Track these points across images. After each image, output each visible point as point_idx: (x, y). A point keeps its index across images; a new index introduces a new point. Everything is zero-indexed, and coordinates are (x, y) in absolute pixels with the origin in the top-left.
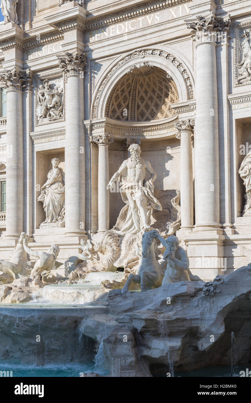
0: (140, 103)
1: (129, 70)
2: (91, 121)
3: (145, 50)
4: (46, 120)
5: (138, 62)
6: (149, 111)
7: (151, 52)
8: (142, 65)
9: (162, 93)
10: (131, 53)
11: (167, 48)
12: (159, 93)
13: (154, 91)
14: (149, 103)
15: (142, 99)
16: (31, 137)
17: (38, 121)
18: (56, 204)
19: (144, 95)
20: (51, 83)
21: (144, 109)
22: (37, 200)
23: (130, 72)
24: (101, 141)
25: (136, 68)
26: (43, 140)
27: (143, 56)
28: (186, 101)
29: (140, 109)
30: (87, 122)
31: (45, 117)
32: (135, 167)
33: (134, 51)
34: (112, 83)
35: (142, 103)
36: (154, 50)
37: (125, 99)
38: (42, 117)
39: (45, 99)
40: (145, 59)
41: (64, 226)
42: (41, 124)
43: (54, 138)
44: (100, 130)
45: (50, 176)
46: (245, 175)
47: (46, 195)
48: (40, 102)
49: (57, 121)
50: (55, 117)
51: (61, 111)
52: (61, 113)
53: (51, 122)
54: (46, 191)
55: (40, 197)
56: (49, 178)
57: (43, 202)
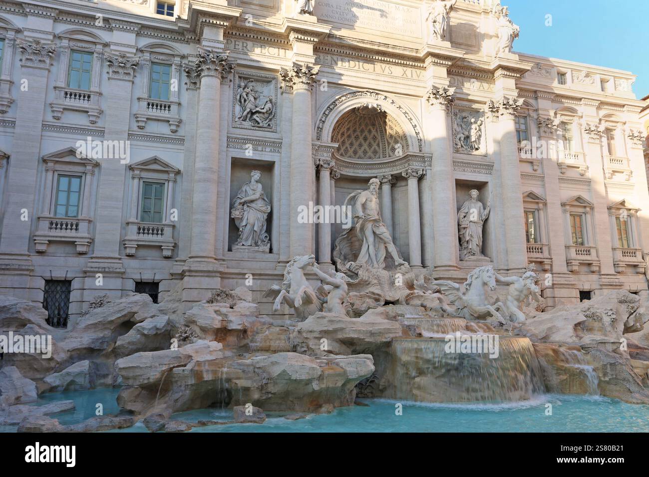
1: (359, 105)
3: (377, 94)
5: (370, 102)
6: (344, 147)
7: (383, 97)
8: (374, 106)
9: (361, 135)
15: (343, 134)
17: (235, 122)
20: (253, 84)
24: (326, 165)
25: (367, 107)
26: (244, 146)
27: (375, 98)
28: (418, 151)
31: (245, 120)
32: (376, 202)
33: (365, 90)
36: (386, 97)
38: (241, 119)
39: (250, 101)
40: (379, 102)
41: (271, 251)
42: (241, 126)
43: (260, 148)
44: (325, 154)
45: (253, 190)
46: (466, 226)
47: (245, 213)
48: (240, 102)
49: (266, 129)
50: (261, 125)
51: (271, 120)
52: (270, 123)
53: (257, 128)
54: (245, 207)
55: (236, 214)
56: (250, 192)
57: (241, 219)
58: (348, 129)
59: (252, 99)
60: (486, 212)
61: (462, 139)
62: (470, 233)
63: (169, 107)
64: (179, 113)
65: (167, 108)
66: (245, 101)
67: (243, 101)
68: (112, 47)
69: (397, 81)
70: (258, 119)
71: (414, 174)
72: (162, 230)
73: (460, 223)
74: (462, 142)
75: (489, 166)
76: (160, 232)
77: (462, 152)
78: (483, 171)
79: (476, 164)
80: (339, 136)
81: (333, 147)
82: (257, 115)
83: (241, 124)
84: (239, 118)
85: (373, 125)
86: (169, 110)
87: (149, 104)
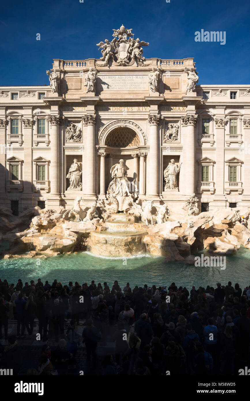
0: (115, 139)
1: (117, 127)
2: (99, 146)
3: (125, 120)
4: (72, 141)
5: (122, 125)
6: (118, 143)
7: (128, 122)
8: (124, 126)
10: (119, 120)
11: (136, 122)
12: (124, 136)
13: (122, 135)
14: (119, 139)
15: (116, 137)
16: (63, 148)
17: (66, 141)
18: (77, 180)
19: (117, 136)
21: (116, 142)
22: (66, 177)
23: (117, 128)
24: (102, 155)
25: (121, 127)
26: (70, 150)
27: (125, 123)
28: (144, 145)
29: (114, 142)
30: (97, 146)
31: (70, 139)
32: (122, 169)
33: (120, 120)
34: (109, 131)
35: (116, 139)
36: (130, 121)
37: (110, 137)
39: (72, 131)
40: (126, 124)
41: (82, 190)
42: (69, 142)
43: (76, 150)
44: (102, 150)
45: (74, 167)
46: (166, 176)
47: (71, 176)
48: (68, 132)
49: (78, 142)
50: (76, 140)
51: (80, 138)
52: (80, 139)
53: (75, 142)
54: (71, 174)
55: (68, 176)
56: (73, 168)
57: (70, 179)
58: (118, 135)
59: (73, 130)
60: (178, 169)
61: (168, 136)
62: (168, 179)
63: (45, 136)
64: (49, 138)
65: (44, 137)
66: (70, 131)
67: (69, 132)
68: (24, 116)
69: (135, 113)
70: (75, 138)
71: (142, 155)
72: (45, 183)
73: (164, 175)
74: (168, 137)
75: (180, 148)
76: (44, 184)
77: (167, 142)
78: (178, 150)
79: (173, 148)
80: (114, 138)
81: (105, 147)
82: (75, 137)
83: (69, 141)
84: (68, 139)
85: (129, 133)
86: (45, 137)
87: (38, 136)
